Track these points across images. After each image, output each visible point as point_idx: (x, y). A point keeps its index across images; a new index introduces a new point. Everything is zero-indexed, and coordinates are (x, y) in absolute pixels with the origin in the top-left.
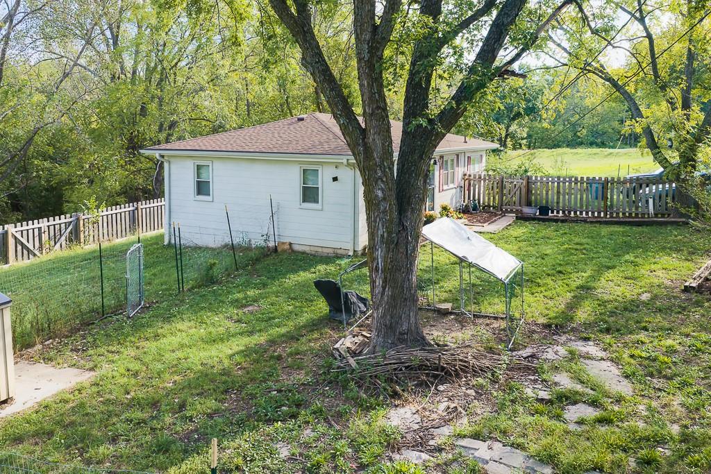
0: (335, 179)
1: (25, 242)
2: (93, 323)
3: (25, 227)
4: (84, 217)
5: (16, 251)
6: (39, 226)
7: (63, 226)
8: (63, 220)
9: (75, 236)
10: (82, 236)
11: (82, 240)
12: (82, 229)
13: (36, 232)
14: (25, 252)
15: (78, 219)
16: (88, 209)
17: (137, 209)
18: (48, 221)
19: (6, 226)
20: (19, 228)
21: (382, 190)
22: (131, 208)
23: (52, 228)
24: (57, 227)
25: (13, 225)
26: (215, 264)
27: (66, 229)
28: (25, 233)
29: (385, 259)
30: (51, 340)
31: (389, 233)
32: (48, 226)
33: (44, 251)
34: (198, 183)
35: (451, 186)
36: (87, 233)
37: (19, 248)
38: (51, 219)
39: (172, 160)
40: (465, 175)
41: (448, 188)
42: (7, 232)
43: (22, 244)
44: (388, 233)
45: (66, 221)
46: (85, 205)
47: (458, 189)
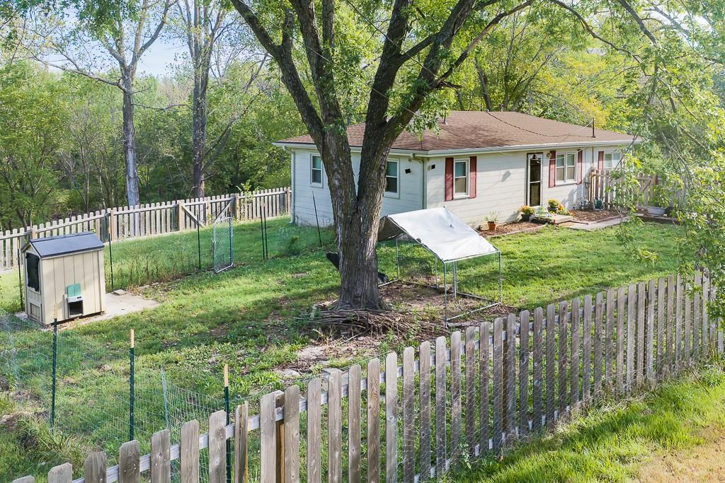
0: (408, 171)
1: (192, 215)
2: (190, 275)
3: (193, 203)
4: (240, 197)
5: (186, 222)
6: (203, 202)
7: (223, 203)
8: (223, 199)
9: (232, 213)
10: (238, 212)
11: (238, 216)
12: (238, 206)
13: (202, 207)
14: (193, 222)
15: (235, 199)
16: (244, 190)
17: (286, 192)
18: (211, 199)
19: (178, 201)
20: (188, 203)
21: (339, 180)
22: (282, 192)
23: (214, 205)
24: (218, 204)
25: (183, 200)
26: (296, 239)
27: (225, 206)
28: (193, 207)
29: (343, 235)
30: (157, 283)
31: (346, 215)
32: (211, 203)
33: (207, 223)
34: (314, 171)
35: (571, 181)
36: (242, 211)
37: (188, 219)
38: (214, 197)
39: (296, 151)
40: (593, 171)
41: (565, 183)
42: (178, 205)
43: (190, 216)
44: (344, 214)
45: (225, 200)
46: (242, 188)
47: (583, 186)
